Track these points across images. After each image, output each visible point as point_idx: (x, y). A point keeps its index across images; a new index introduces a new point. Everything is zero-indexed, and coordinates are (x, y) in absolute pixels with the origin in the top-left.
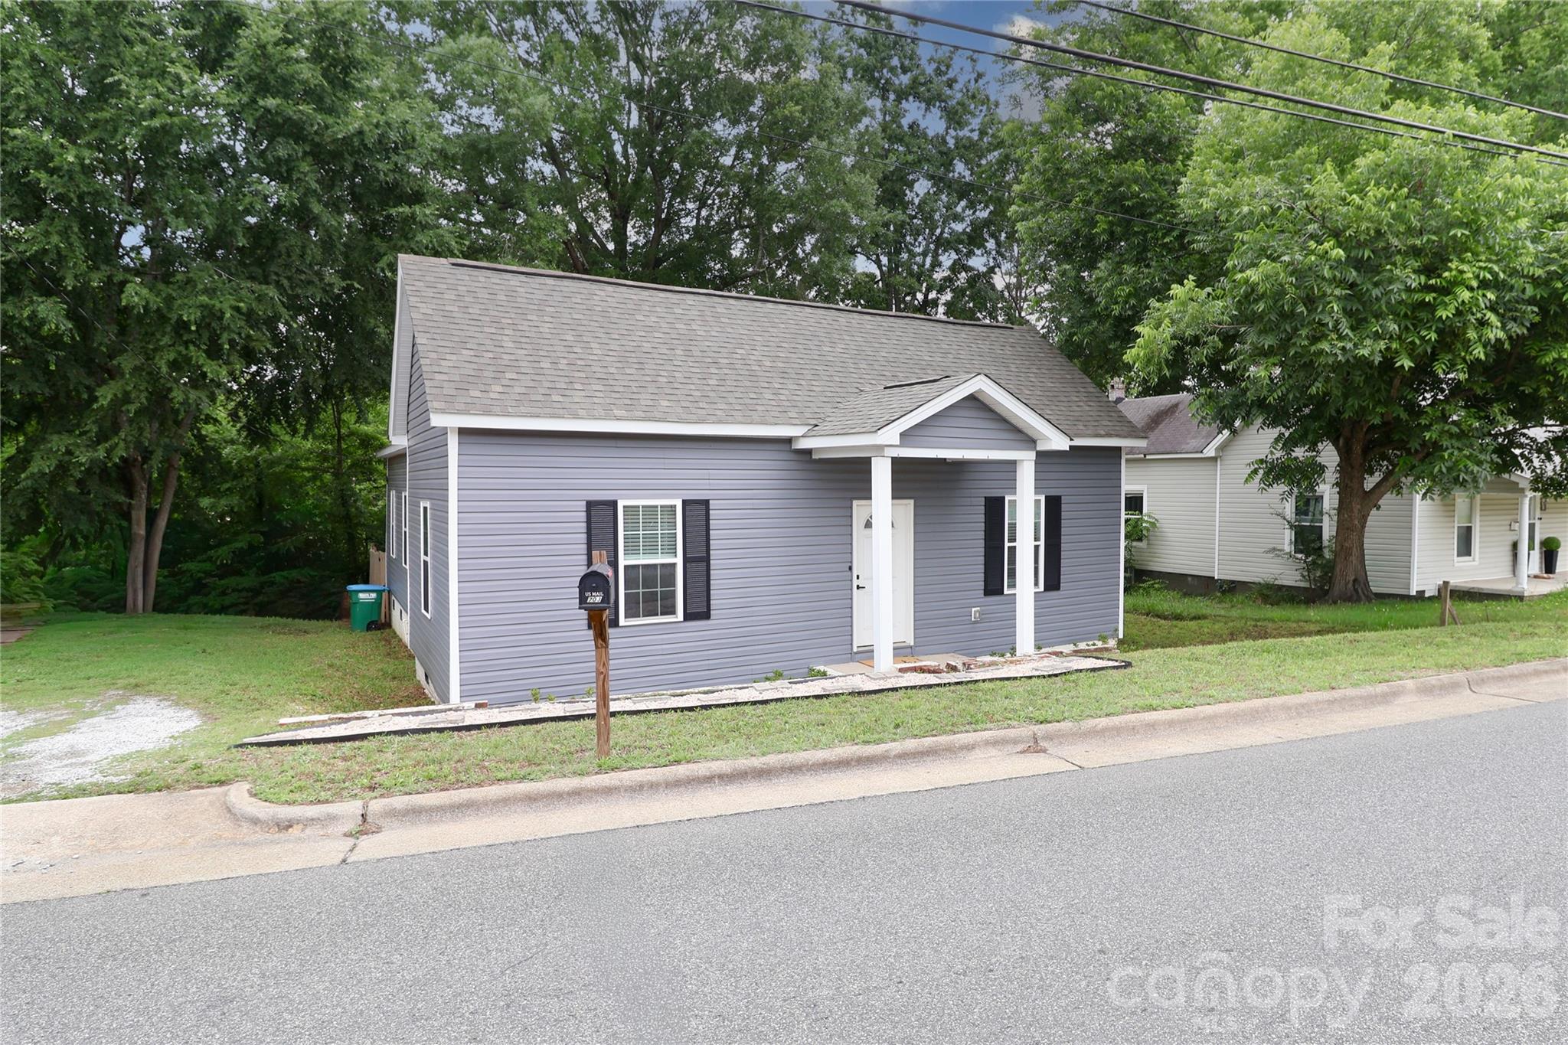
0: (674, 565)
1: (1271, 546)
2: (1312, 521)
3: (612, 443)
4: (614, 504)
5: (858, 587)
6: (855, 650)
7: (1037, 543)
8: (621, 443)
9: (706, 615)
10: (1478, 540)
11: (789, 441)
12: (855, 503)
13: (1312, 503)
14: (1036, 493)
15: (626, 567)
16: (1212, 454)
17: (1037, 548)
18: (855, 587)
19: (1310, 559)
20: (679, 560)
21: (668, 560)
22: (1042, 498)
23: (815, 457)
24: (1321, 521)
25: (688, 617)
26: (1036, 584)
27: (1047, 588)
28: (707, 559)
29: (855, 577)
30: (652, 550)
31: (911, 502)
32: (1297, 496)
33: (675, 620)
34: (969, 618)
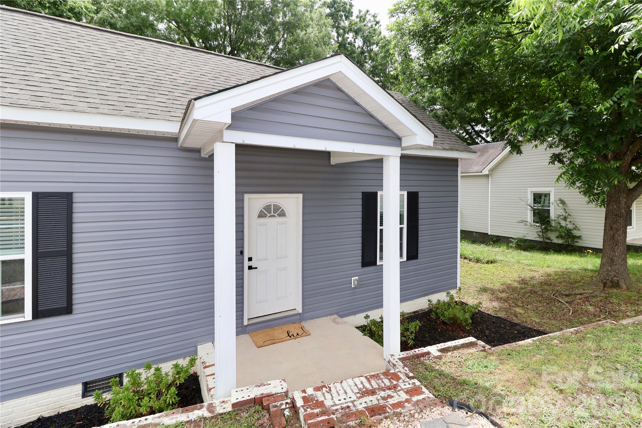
1: (521, 219)
2: (542, 206)
5: (250, 268)
6: (246, 323)
7: (402, 226)
9: (65, 311)
10: (635, 217)
11: (175, 138)
12: (247, 196)
13: (543, 198)
14: (401, 190)
16: (487, 173)
17: (401, 229)
18: (246, 268)
19: (543, 227)
20: (27, 255)
21: (11, 256)
22: (405, 193)
24: (549, 206)
25: (37, 315)
26: (401, 255)
27: (409, 258)
28: (68, 254)
29: (246, 259)
31: (300, 196)
32: (534, 194)
33: (22, 320)
34: (350, 285)
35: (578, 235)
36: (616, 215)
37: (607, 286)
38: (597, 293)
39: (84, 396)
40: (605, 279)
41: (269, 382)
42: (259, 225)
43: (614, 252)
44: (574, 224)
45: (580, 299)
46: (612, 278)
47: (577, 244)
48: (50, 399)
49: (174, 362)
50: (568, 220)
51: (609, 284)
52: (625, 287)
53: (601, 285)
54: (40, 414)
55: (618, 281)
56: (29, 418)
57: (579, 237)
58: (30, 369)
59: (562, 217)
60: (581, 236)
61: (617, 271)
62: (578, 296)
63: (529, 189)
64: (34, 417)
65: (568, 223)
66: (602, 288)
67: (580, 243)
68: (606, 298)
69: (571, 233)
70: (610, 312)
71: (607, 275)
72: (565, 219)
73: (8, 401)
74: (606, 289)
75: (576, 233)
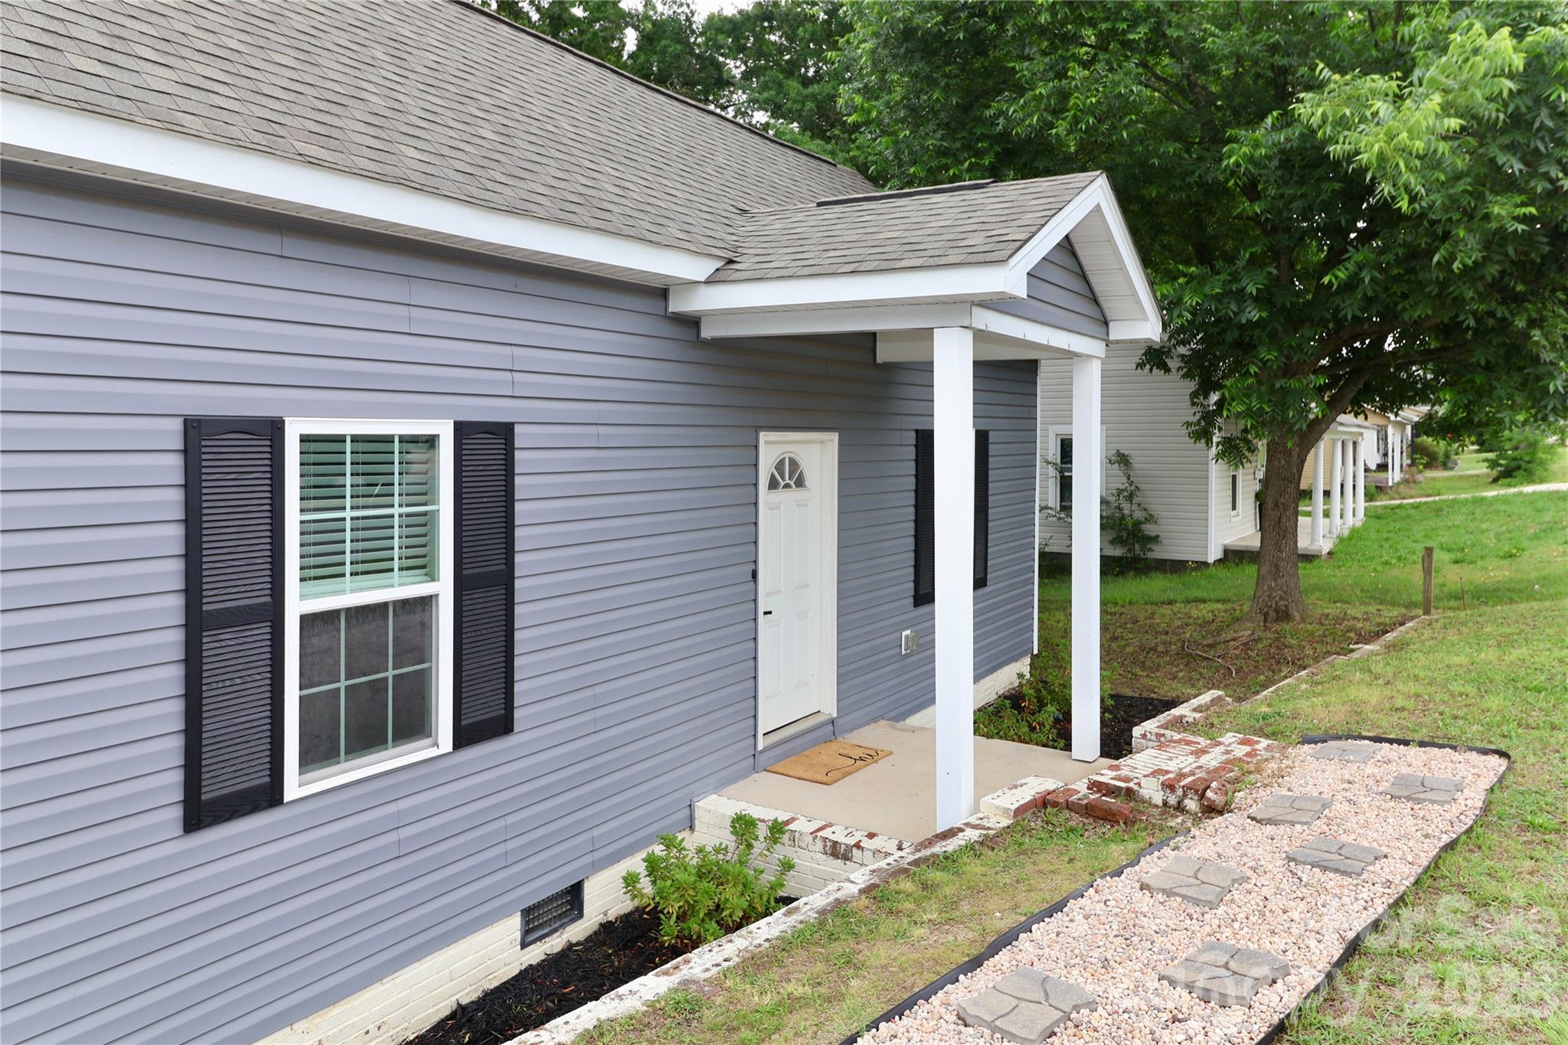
0: (426, 603)
3: (269, 242)
4: (275, 429)
5: (764, 613)
6: (761, 745)
8: (295, 247)
9: (503, 725)
10: (1240, 490)
11: (659, 292)
12: (764, 437)
15: (307, 621)
18: (760, 614)
20: (444, 588)
21: (413, 589)
23: (707, 333)
25: (464, 737)
28: (505, 580)
29: (760, 593)
30: (373, 565)
31: (835, 437)
32: (1062, 440)
33: (433, 752)
34: (897, 650)
35: (1153, 534)
36: (1284, 479)
37: (1269, 620)
38: (1259, 633)
39: (524, 945)
40: (1266, 606)
41: (1023, 781)
42: (770, 509)
43: (1280, 551)
44: (1146, 510)
45: (1236, 648)
46: (1277, 603)
47: (1150, 555)
48: (470, 958)
49: (643, 855)
50: (1136, 500)
51: (1272, 614)
52: (1298, 617)
53: (1261, 618)
54: (454, 999)
55: (1286, 606)
56: (437, 1011)
57: (1155, 539)
58: (443, 880)
59: (1125, 494)
60: (1158, 536)
61: (1285, 588)
62: (1232, 643)
63: (1050, 427)
64: (445, 1006)
65: (1135, 507)
66: (1262, 624)
67: (1158, 553)
68: (1277, 639)
69: (1140, 530)
70: (1293, 662)
71: (1269, 597)
72: (1130, 498)
73: (403, 971)
74: (1268, 624)
75: (1149, 529)
